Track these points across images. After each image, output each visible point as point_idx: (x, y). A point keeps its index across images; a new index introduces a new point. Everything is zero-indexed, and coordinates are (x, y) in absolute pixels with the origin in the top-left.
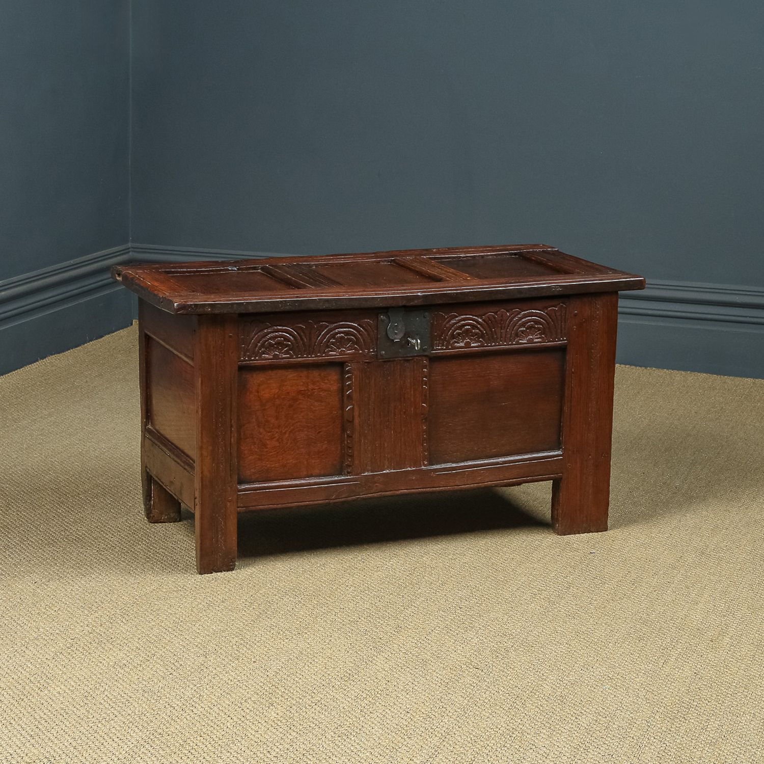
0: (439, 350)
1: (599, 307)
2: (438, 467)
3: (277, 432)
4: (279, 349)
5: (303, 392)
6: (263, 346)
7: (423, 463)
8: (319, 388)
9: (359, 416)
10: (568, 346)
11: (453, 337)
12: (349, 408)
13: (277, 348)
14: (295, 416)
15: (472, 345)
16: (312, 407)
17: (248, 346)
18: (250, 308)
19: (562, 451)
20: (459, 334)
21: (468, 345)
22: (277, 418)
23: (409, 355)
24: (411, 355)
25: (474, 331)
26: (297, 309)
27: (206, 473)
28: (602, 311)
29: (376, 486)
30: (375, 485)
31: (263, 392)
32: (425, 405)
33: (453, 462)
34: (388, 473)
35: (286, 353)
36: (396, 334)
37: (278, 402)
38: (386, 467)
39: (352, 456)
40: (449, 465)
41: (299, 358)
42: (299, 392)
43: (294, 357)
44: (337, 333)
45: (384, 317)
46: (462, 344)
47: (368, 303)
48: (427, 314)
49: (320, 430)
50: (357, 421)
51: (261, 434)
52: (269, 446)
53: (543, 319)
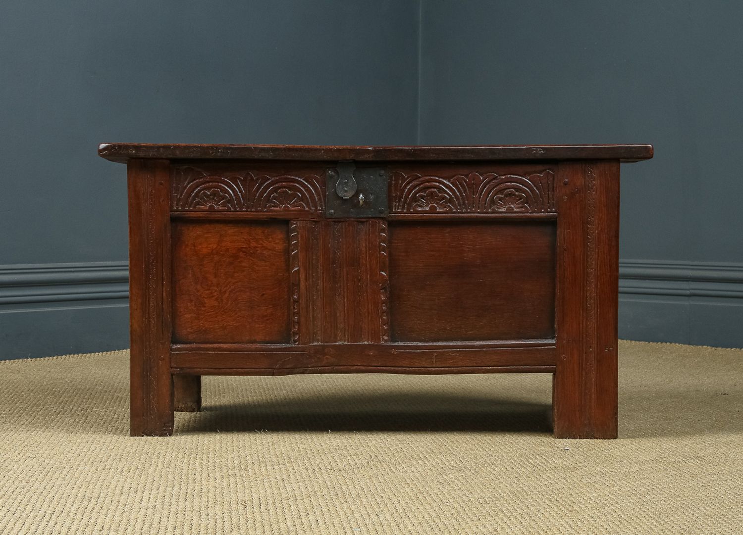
0: (399, 212)
1: (595, 177)
2: (402, 344)
3: (216, 291)
4: (215, 201)
5: (244, 249)
6: (197, 195)
7: (383, 338)
8: (263, 247)
9: (306, 279)
10: (558, 219)
11: (415, 199)
12: (295, 269)
13: (213, 199)
14: (236, 275)
15: (438, 210)
16: (255, 266)
17: (181, 195)
18: (178, 152)
19: (555, 340)
20: (423, 197)
21: (433, 210)
22: (216, 276)
23: (362, 216)
24: (365, 216)
25: (440, 194)
26: (229, 156)
27: (136, 326)
28: (599, 181)
29: (327, 358)
30: (325, 357)
31: (200, 247)
32: (384, 274)
33: (420, 341)
34: (340, 345)
35: (224, 205)
36: (346, 191)
37: (216, 258)
38: (339, 339)
39: (298, 323)
40: (414, 343)
41: (238, 211)
42: (240, 250)
43: (232, 210)
44: (280, 188)
45: (332, 173)
46: (428, 209)
47: (310, 154)
48: (383, 172)
49: (264, 293)
50: (302, 284)
51: (198, 291)
52: (206, 305)
53: (525, 186)
